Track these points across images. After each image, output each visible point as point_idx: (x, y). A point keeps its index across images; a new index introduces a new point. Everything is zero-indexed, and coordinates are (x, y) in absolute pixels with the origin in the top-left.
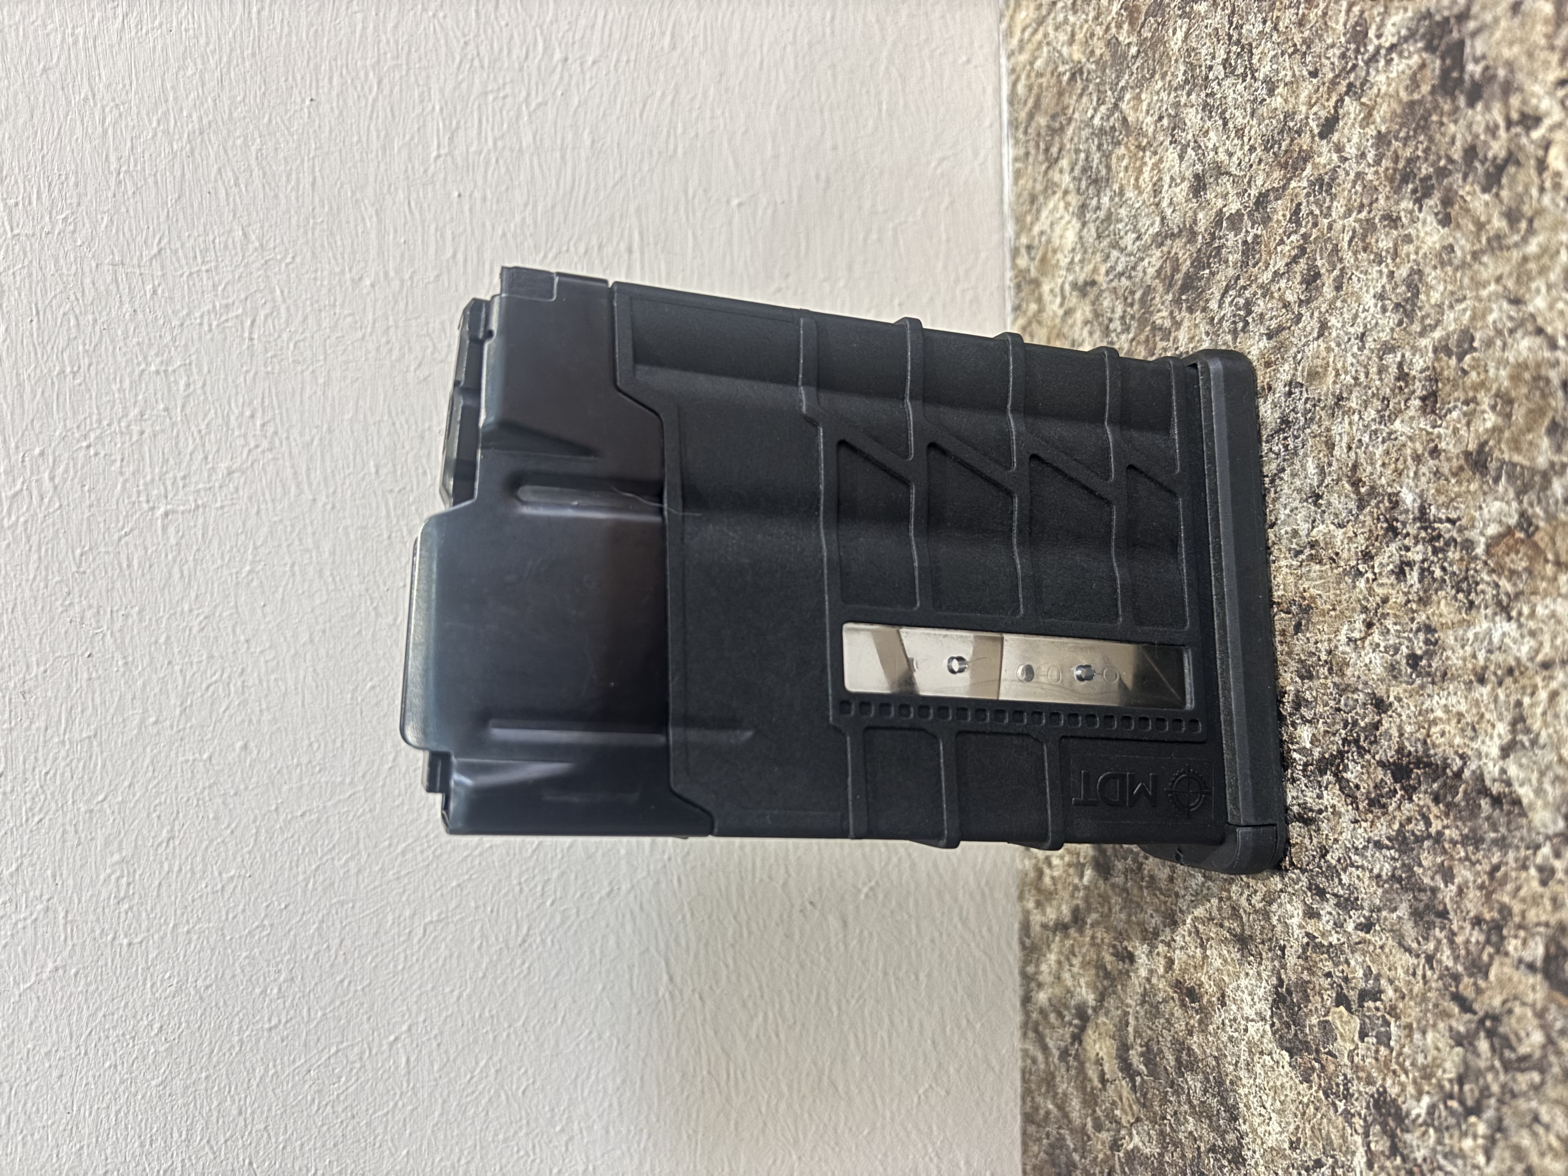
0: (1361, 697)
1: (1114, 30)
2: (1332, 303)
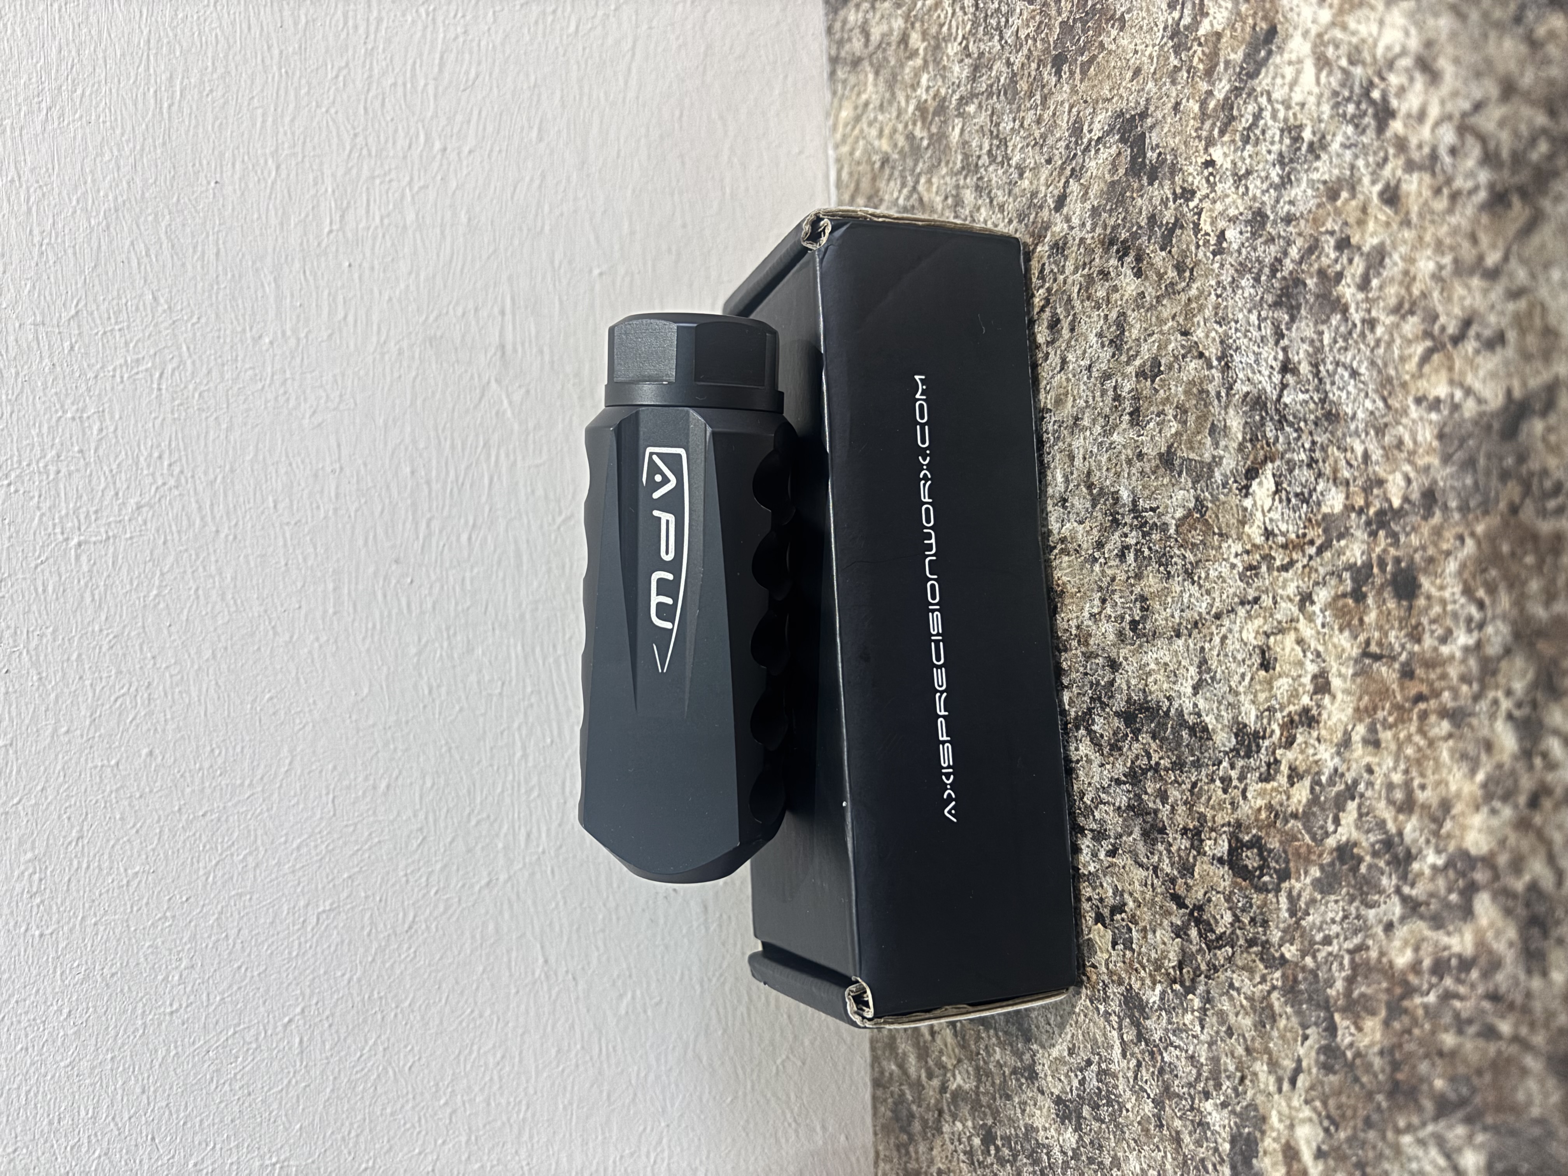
0: (1100, 661)
1: (910, 127)
2: (1069, 342)
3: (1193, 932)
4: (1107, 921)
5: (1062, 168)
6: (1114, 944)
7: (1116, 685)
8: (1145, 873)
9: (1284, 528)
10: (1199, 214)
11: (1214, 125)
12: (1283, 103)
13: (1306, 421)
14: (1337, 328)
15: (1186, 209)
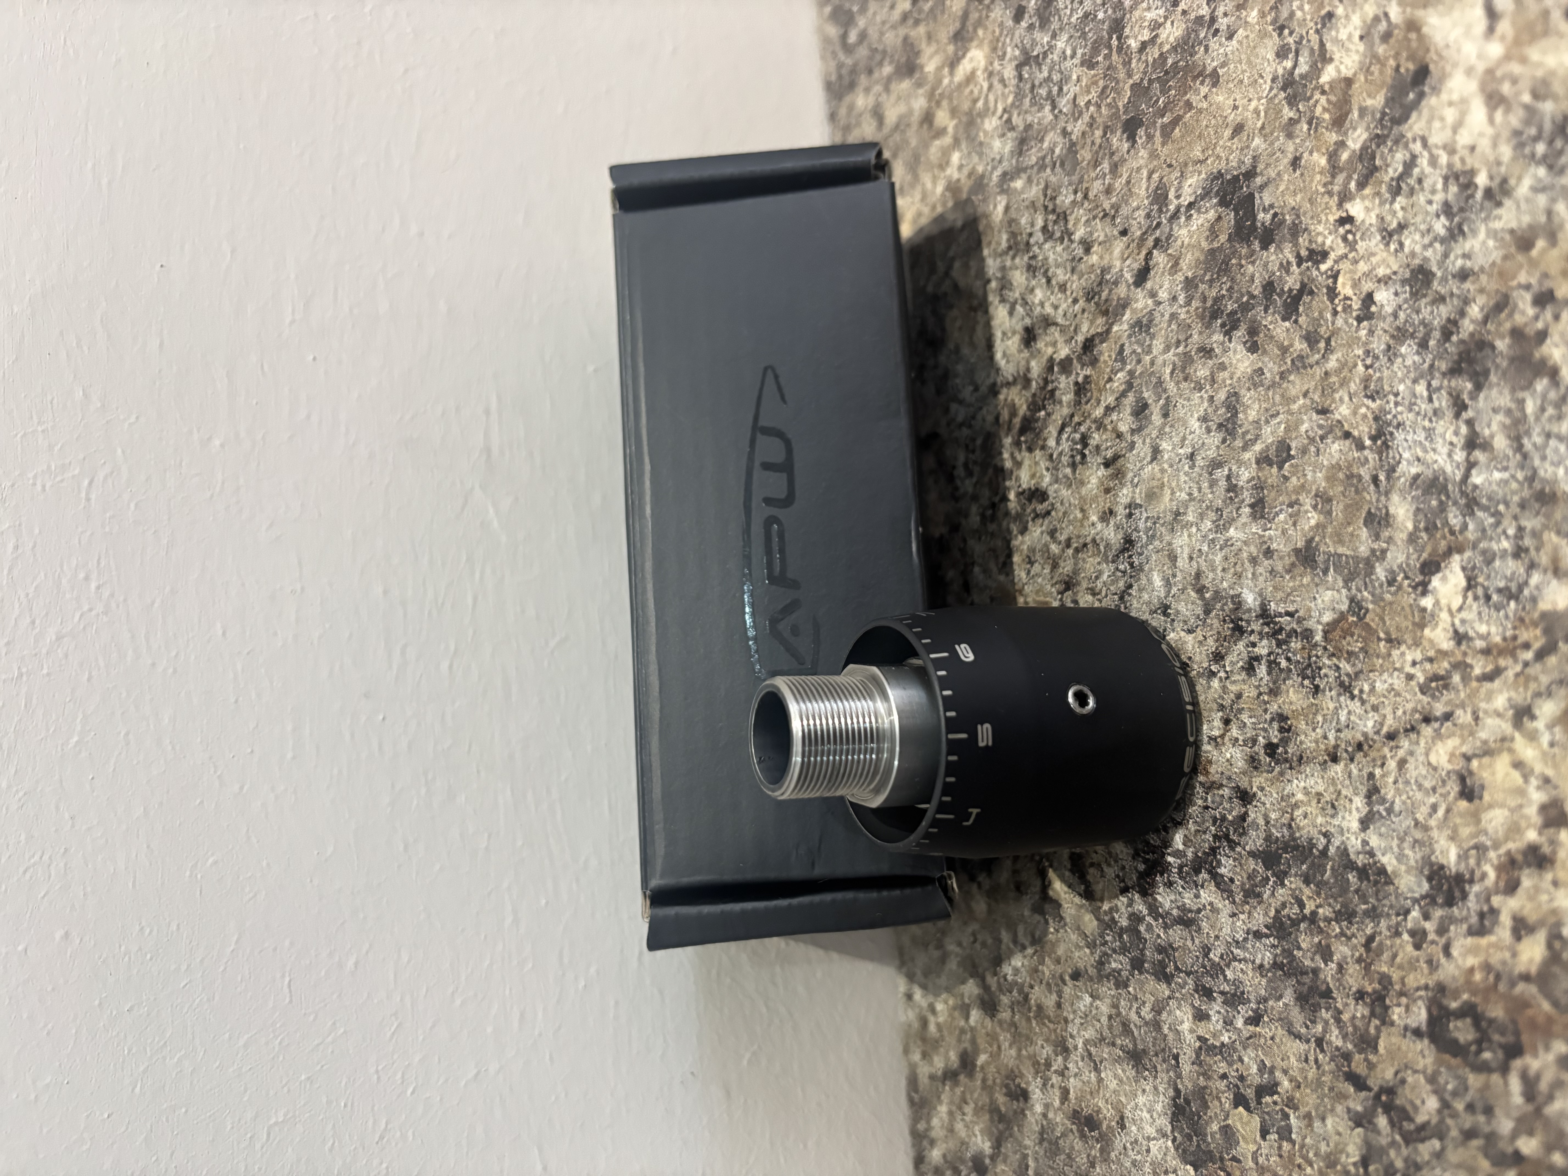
3: (1382, 1121)
4: (1253, 1105)
5: (1142, 239)
6: (1264, 1133)
7: (1249, 820)
8: (1303, 1047)
9: (1483, 629)
10: (1335, 277)
11: (1349, 178)
12: (1445, 147)
13: (1507, 504)
14: (1544, 395)
15: (1315, 273)
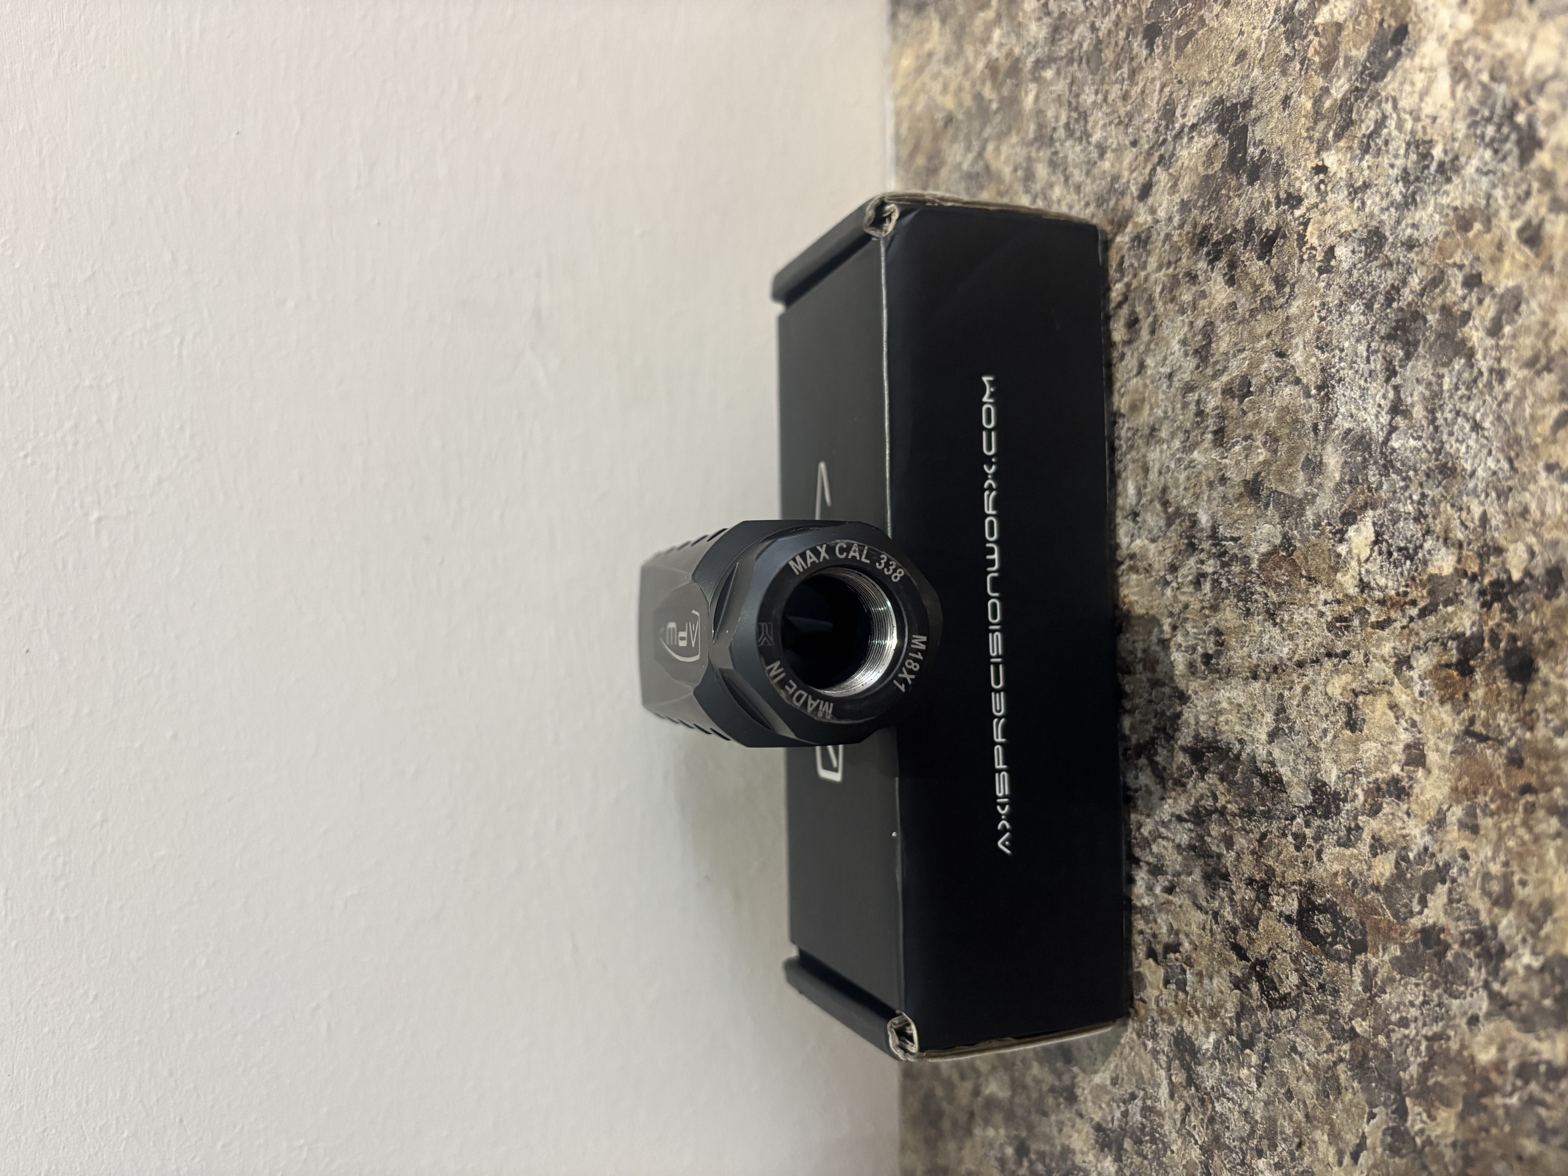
3: (1255, 987)
4: (1160, 958)
5: (1149, 154)
6: (1167, 982)
7: (1183, 718)
8: (1203, 917)
9: (1382, 582)
10: (1306, 224)
11: (1329, 126)
12: (1411, 113)
13: (1416, 471)
14: (1460, 374)
15: (1290, 217)
